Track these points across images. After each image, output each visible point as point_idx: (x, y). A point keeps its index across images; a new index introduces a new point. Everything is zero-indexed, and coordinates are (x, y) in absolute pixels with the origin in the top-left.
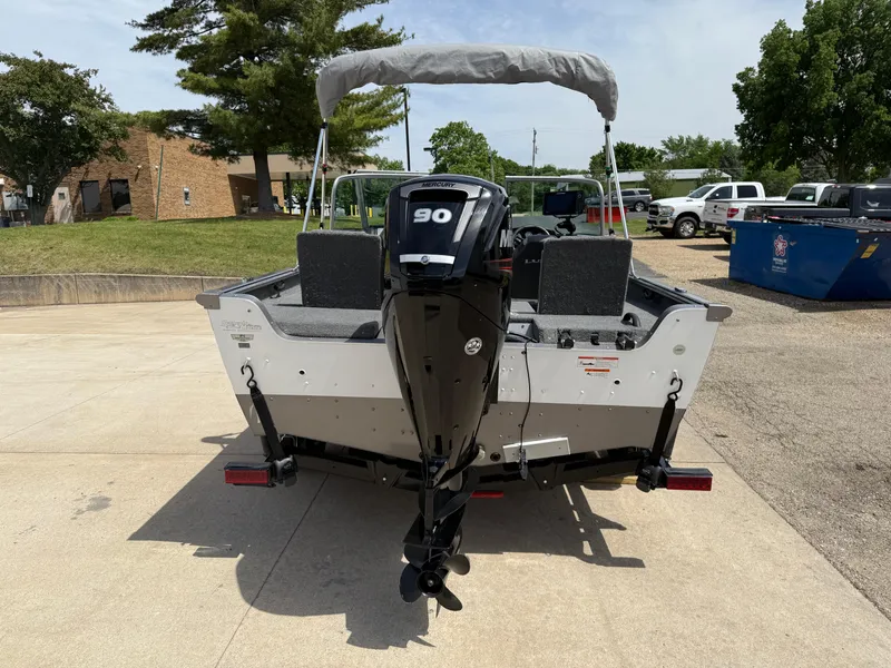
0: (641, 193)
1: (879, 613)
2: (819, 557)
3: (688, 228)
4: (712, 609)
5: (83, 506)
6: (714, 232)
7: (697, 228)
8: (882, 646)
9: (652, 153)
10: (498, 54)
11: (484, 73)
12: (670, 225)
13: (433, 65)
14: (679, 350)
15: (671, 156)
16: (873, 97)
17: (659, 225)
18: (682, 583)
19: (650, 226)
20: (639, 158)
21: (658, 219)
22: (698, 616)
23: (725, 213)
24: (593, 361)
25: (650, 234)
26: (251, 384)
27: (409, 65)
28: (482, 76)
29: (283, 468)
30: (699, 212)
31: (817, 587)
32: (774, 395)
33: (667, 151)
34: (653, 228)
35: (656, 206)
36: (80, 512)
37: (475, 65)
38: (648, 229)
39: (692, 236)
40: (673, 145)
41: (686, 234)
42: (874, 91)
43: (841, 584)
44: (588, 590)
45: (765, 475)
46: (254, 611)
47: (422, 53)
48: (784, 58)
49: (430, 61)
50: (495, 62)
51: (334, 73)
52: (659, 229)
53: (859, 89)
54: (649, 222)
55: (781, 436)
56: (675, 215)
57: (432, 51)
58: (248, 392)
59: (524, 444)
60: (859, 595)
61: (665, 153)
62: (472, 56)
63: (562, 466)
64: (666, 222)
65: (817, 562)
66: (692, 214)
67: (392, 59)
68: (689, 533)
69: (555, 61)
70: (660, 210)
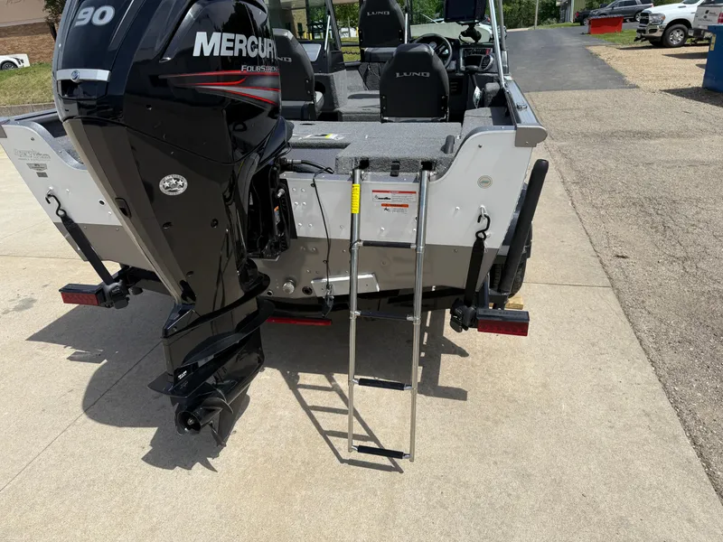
1: (706, 478)
2: (665, 403)
3: (677, 36)
4: (515, 455)
5: (12, 306)
6: (702, 39)
7: (686, 36)
8: (690, 521)
12: (659, 34)
14: (485, 182)
17: (648, 34)
18: (496, 423)
19: (638, 35)
21: (648, 28)
22: (495, 463)
23: (717, 18)
24: (389, 195)
25: (640, 44)
26: (61, 213)
29: (110, 292)
30: (691, 19)
31: (646, 440)
32: (697, 213)
34: (642, 37)
35: (647, 14)
36: (6, 312)
38: (637, 39)
39: (682, 45)
41: (675, 43)
43: (675, 437)
44: (396, 421)
45: (650, 302)
46: (84, 417)
52: (647, 38)
54: (639, 31)
55: (686, 259)
56: (666, 22)
58: (60, 220)
59: (330, 280)
60: (692, 453)
63: (385, 300)
64: (655, 31)
65: (661, 409)
66: (683, 22)
68: (532, 364)
70: (650, 18)
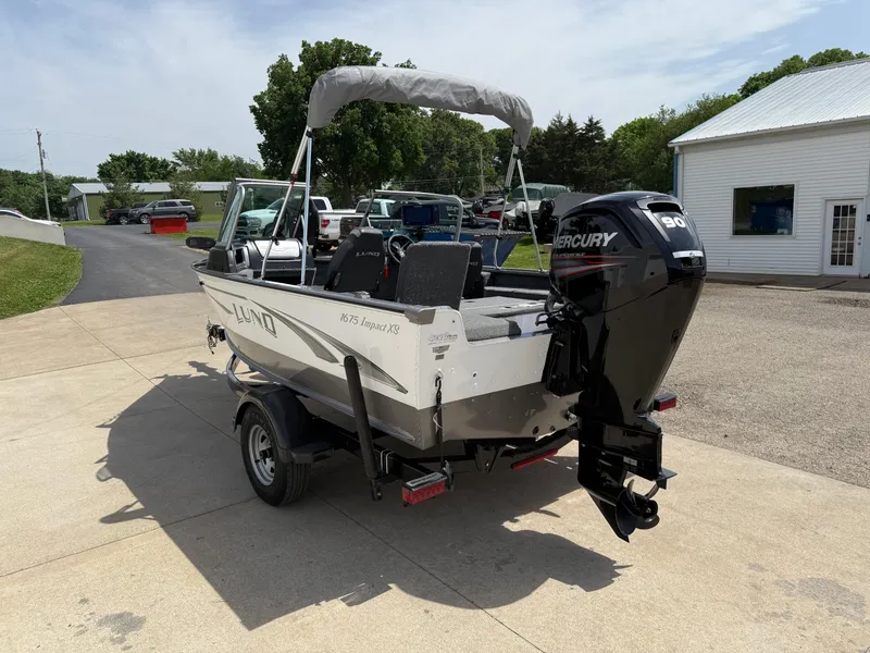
0: (184, 204)
9: (165, 164)
10: (470, 87)
11: (461, 102)
13: (426, 89)
15: (185, 168)
16: (362, 129)
20: (153, 168)
21: (248, 230)
27: (409, 86)
28: (458, 104)
33: (180, 163)
37: (455, 94)
40: (186, 157)
42: (362, 125)
47: (418, 78)
48: (293, 89)
49: (424, 86)
50: (468, 94)
51: (344, 84)
53: (352, 122)
57: (426, 78)
61: (180, 165)
62: (453, 86)
67: (395, 78)
69: (507, 99)
